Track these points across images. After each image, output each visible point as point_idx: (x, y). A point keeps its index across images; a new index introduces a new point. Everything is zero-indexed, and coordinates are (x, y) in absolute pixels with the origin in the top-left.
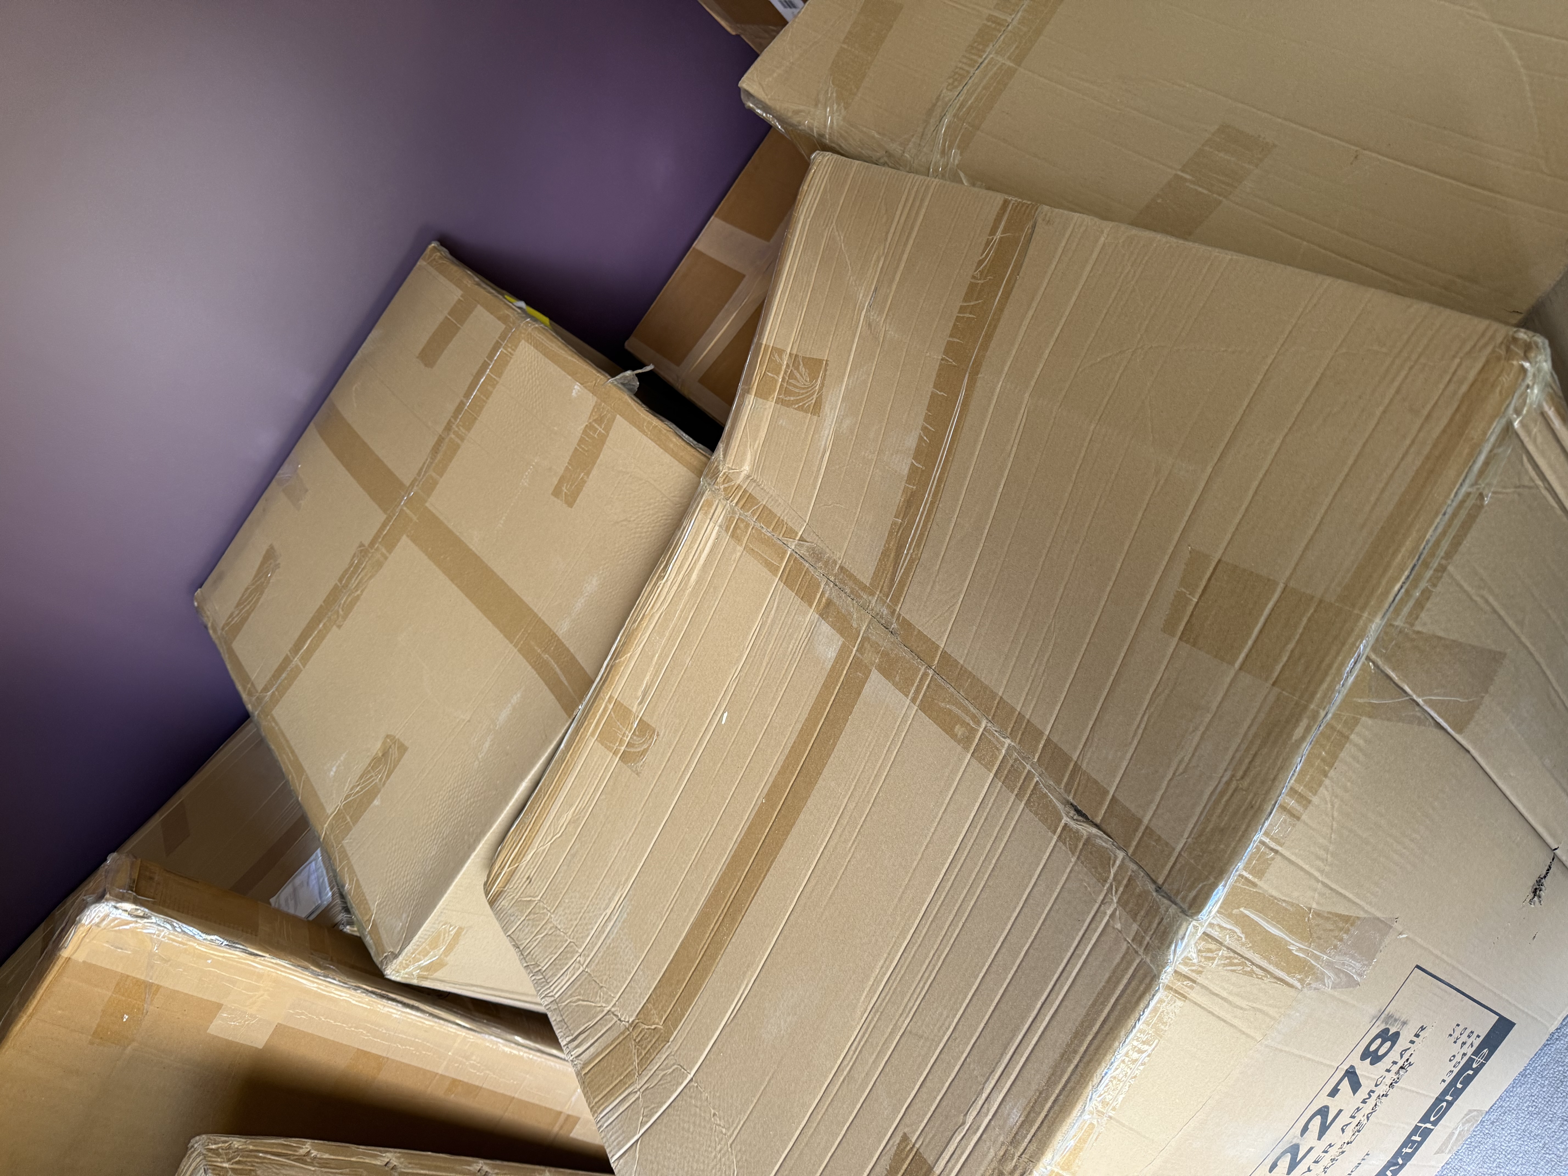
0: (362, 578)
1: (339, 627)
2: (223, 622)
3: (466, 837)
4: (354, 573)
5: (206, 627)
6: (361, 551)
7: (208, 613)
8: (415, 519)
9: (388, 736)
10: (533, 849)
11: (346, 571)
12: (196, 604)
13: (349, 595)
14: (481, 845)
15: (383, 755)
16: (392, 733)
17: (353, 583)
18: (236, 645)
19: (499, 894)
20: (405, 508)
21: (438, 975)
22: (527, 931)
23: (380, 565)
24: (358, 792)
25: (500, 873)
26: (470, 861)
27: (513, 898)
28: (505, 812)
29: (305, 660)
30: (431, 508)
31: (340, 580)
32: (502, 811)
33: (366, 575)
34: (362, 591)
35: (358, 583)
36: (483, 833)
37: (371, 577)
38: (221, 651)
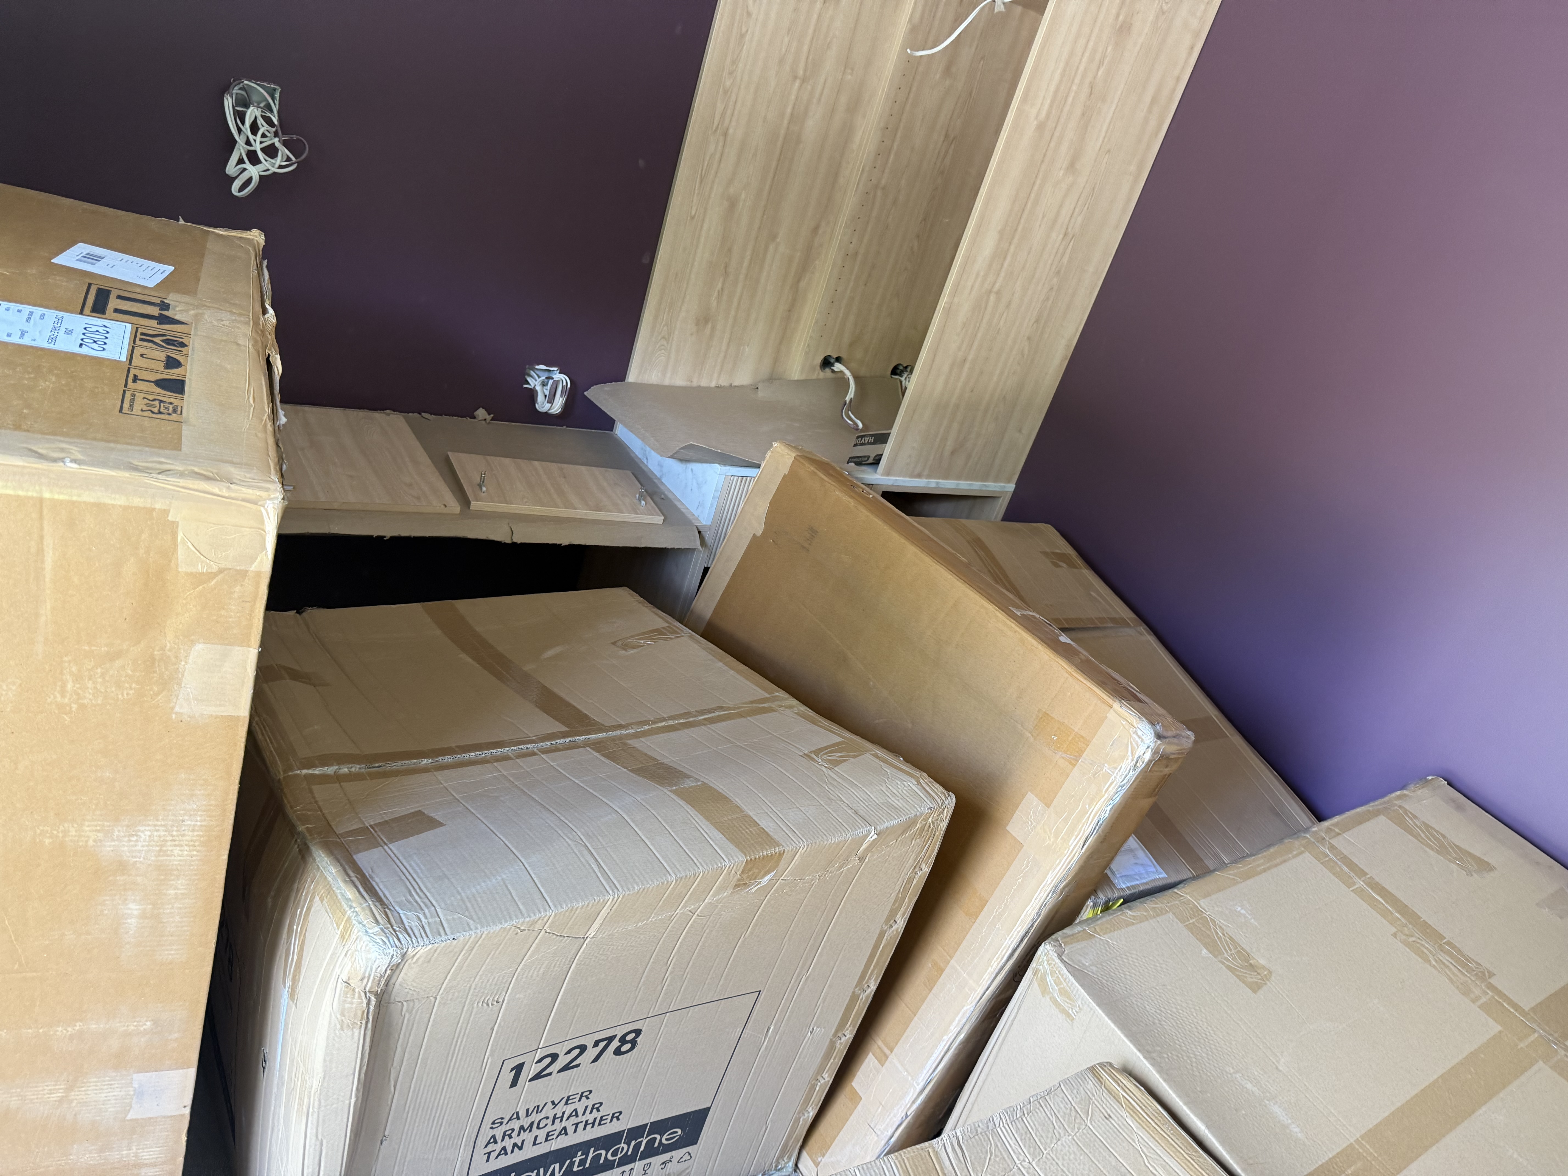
0: (1450, 970)
1: (1395, 935)
2: (1407, 807)
3: (1159, 1048)
4: (1458, 960)
5: (1403, 787)
6: (1483, 973)
7: (1419, 792)
8: (1522, 1045)
9: (1270, 972)
10: (1137, 1128)
11: (1459, 951)
12: (1430, 778)
13: (1430, 952)
14: (1148, 1065)
15: (1251, 964)
16: (1273, 978)
17: (1445, 958)
18: (1382, 819)
19: (1099, 1079)
20: (1536, 1035)
21: (1035, 985)
22: (1062, 1106)
23: (1466, 992)
24: (1217, 933)
25: (1119, 1085)
26: (1135, 1050)
27: (1094, 1096)
28: (1177, 1099)
29: (1360, 892)
30: (1535, 1068)
31: (1449, 943)
32: (1179, 1096)
33: (1453, 974)
34: (1434, 967)
35: (1444, 964)
36: (1160, 1071)
37: (1450, 979)
38: (1376, 803)
